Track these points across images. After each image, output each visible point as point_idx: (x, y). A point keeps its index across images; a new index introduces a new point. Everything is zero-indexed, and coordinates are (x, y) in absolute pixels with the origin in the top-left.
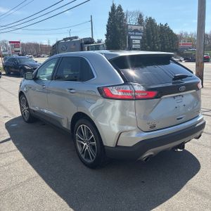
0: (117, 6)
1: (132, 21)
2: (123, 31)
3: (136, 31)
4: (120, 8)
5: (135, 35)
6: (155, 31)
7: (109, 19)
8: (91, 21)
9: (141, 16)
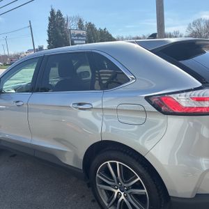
0: (56, 11)
1: (72, 26)
2: (66, 36)
3: (79, 35)
4: (59, 13)
5: (78, 40)
6: (96, 35)
7: (50, 25)
8: (30, 26)
9: (80, 21)
